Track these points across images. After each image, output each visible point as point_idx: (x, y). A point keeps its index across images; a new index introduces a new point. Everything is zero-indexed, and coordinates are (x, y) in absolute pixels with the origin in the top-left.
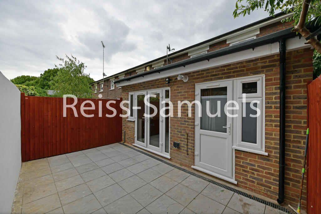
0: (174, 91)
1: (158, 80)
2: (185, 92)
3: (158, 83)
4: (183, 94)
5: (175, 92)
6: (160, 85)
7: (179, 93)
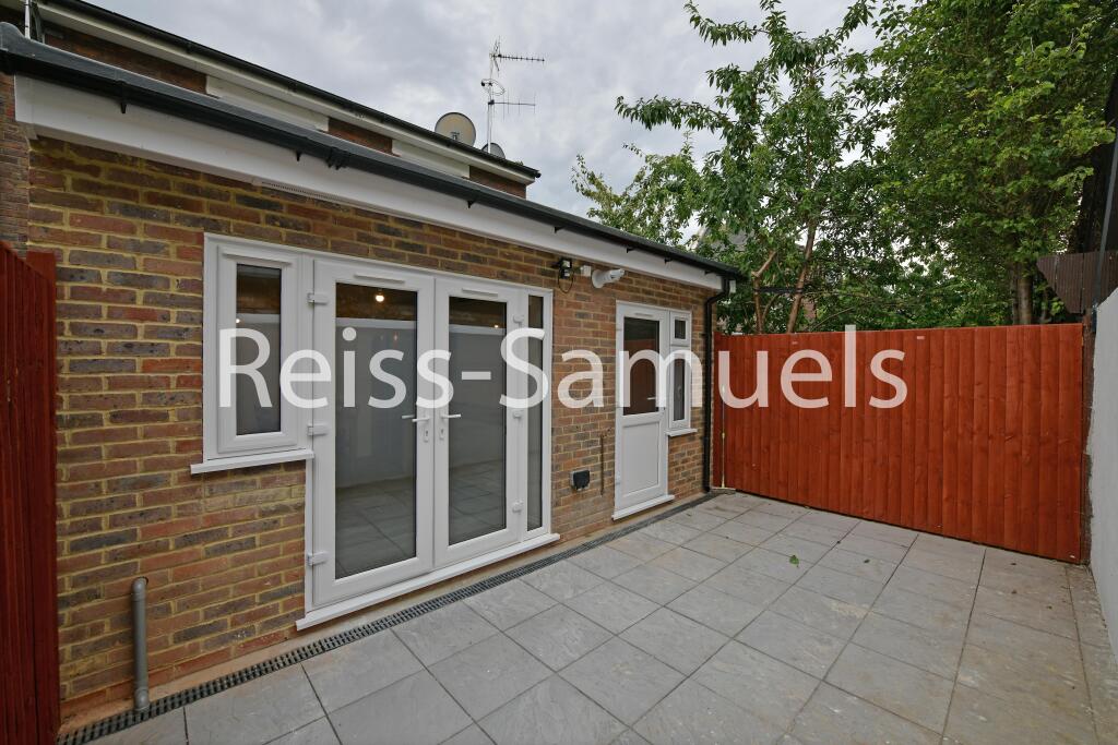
0: (568, 306)
1: (504, 244)
2: (597, 317)
3: (505, 256)
4: (591, 321)
5: (570, 309)
6: (512, 271)
7: (582, 316)
